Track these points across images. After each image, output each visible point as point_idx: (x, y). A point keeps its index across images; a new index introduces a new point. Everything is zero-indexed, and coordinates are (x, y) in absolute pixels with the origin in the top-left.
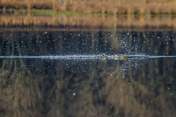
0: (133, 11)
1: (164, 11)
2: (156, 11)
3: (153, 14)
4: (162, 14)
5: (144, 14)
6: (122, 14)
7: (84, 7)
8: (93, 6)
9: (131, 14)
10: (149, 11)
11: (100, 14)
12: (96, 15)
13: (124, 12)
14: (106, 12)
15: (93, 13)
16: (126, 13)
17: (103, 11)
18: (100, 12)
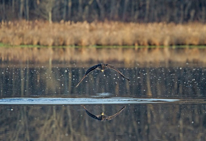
0: (73, 42)
1: (112, 42)
2: (103, 41)
3: (99, 45)
4: (110, 45)
5: (87, 46)
6: (59, 45)
7: (10, 37)
8: (22, 36)
9: (71, 45)
10: (93, 42)
11: (30, 46)
12: (26, 47)
13: (62, 43)
14: (39, 44)
15: (22, 44)
16: (64, 44)
17: (35, 42)
18: (32, 44)
